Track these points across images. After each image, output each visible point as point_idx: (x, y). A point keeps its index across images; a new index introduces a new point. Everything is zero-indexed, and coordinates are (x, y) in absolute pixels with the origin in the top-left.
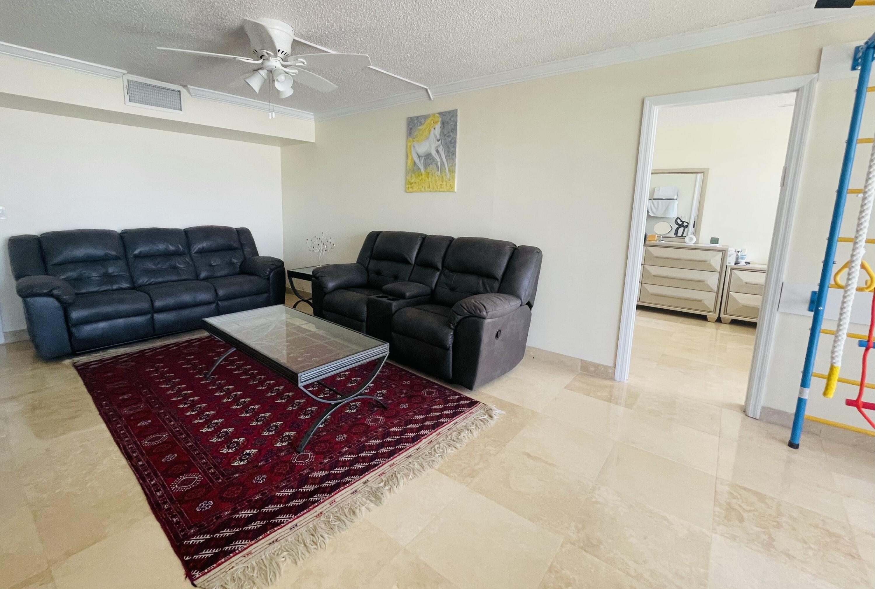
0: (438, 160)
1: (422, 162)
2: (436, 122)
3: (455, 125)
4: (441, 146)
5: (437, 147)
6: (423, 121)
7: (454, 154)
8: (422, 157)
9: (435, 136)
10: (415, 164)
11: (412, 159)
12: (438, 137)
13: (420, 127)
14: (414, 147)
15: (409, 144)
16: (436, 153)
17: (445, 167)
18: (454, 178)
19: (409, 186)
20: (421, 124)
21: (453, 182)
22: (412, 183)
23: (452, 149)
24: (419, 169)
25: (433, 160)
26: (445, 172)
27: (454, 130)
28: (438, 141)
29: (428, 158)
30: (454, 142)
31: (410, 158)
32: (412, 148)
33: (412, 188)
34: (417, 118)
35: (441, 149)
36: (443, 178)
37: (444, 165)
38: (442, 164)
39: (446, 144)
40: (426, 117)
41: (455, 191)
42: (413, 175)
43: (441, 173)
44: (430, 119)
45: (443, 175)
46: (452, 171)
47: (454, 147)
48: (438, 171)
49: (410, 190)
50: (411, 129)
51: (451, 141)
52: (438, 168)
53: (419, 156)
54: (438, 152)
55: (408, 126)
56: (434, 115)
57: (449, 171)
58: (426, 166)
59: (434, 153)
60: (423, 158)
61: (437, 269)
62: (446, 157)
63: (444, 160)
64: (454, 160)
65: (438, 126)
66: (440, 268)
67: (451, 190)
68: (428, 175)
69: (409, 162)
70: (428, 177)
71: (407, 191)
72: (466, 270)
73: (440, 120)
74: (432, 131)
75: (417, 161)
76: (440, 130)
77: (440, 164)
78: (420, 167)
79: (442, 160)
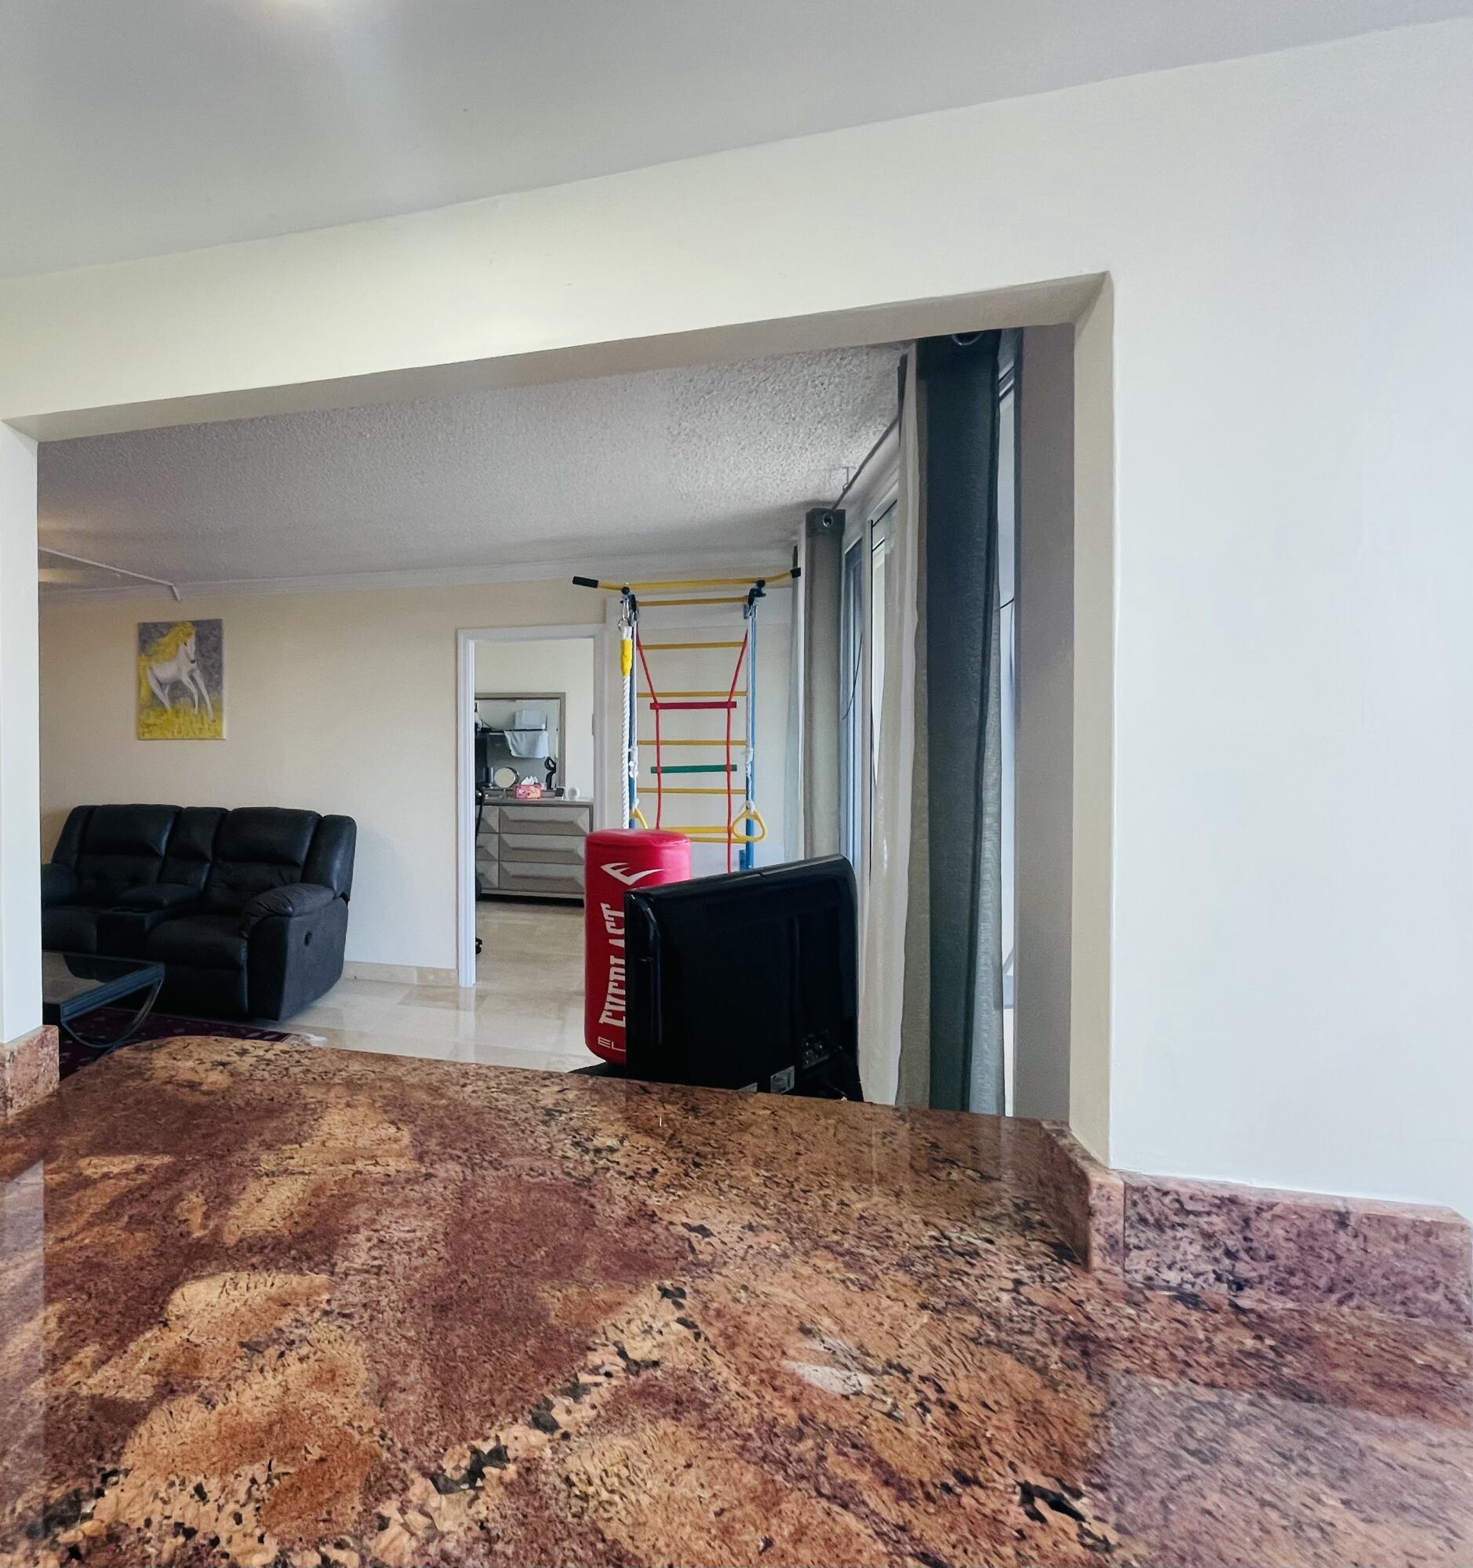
0: (194, 690)
1: (166, 692)
2: (189, 635)
3: (220, 642)
4: (198, 671)
5: (192, 671)
6: (165, 630)
7: (219, 683)
8: (166, 685)
9: (188, 656)
10: (154, 695)
11: (149, 686)
13: (160, 640)
14: (151, 669)
16: (190, 681)
17: (206, 704)
18: (221, 720)
19: (145, 730)
20: (163, 636)
21: (221, 725)
22: (150, 725)
23: (216, 677)
24: (161, 703)
25: (185, 691)
26: (206, 709)
27: (218, 649)
28: (193, 662)
29: (176, 688)
30: (218, 666)
31: (144, 684)
32: (148, 670)
33: (150, 732)
34: (155, 625)
35: (197, 675)
36: (202, 719)
37: (204, 698)
38: (201, 698)
39: (206, 668)
40: (170, 626)
41: (224, 737)
42: (152, 713)
43: (199, 712)
44: (178, 628)
45: (203, 712)
46: (218, 709)
47: (220, 673)
48: (195, 707)
49: (147, 736)
50: (145, 642)
51: (213, 666)
52: (193, 701)
53: (161, 684)
54: (192, 679)
55: (141, 635)
56: (184, 623)
57: (213, 707)
58: (173, 699)
59: (186, 680)
60: (168, 689)
61: (206, 860)
62: (206, 687)
63: (204, 692)
64: (220, 693)
65: (191, 641)
66: (210, 858)
67: (217, 736)
68: (177, 713)
69: (144, 692)
70: (177, 717)
71: (140, 737)
72: (252, 855)
73: (193, 632)
74: (182, 646)
75: (157, 691)
76: (194, 648)
77: (196, 697)
78: (163, 701)
79: (200, 691)
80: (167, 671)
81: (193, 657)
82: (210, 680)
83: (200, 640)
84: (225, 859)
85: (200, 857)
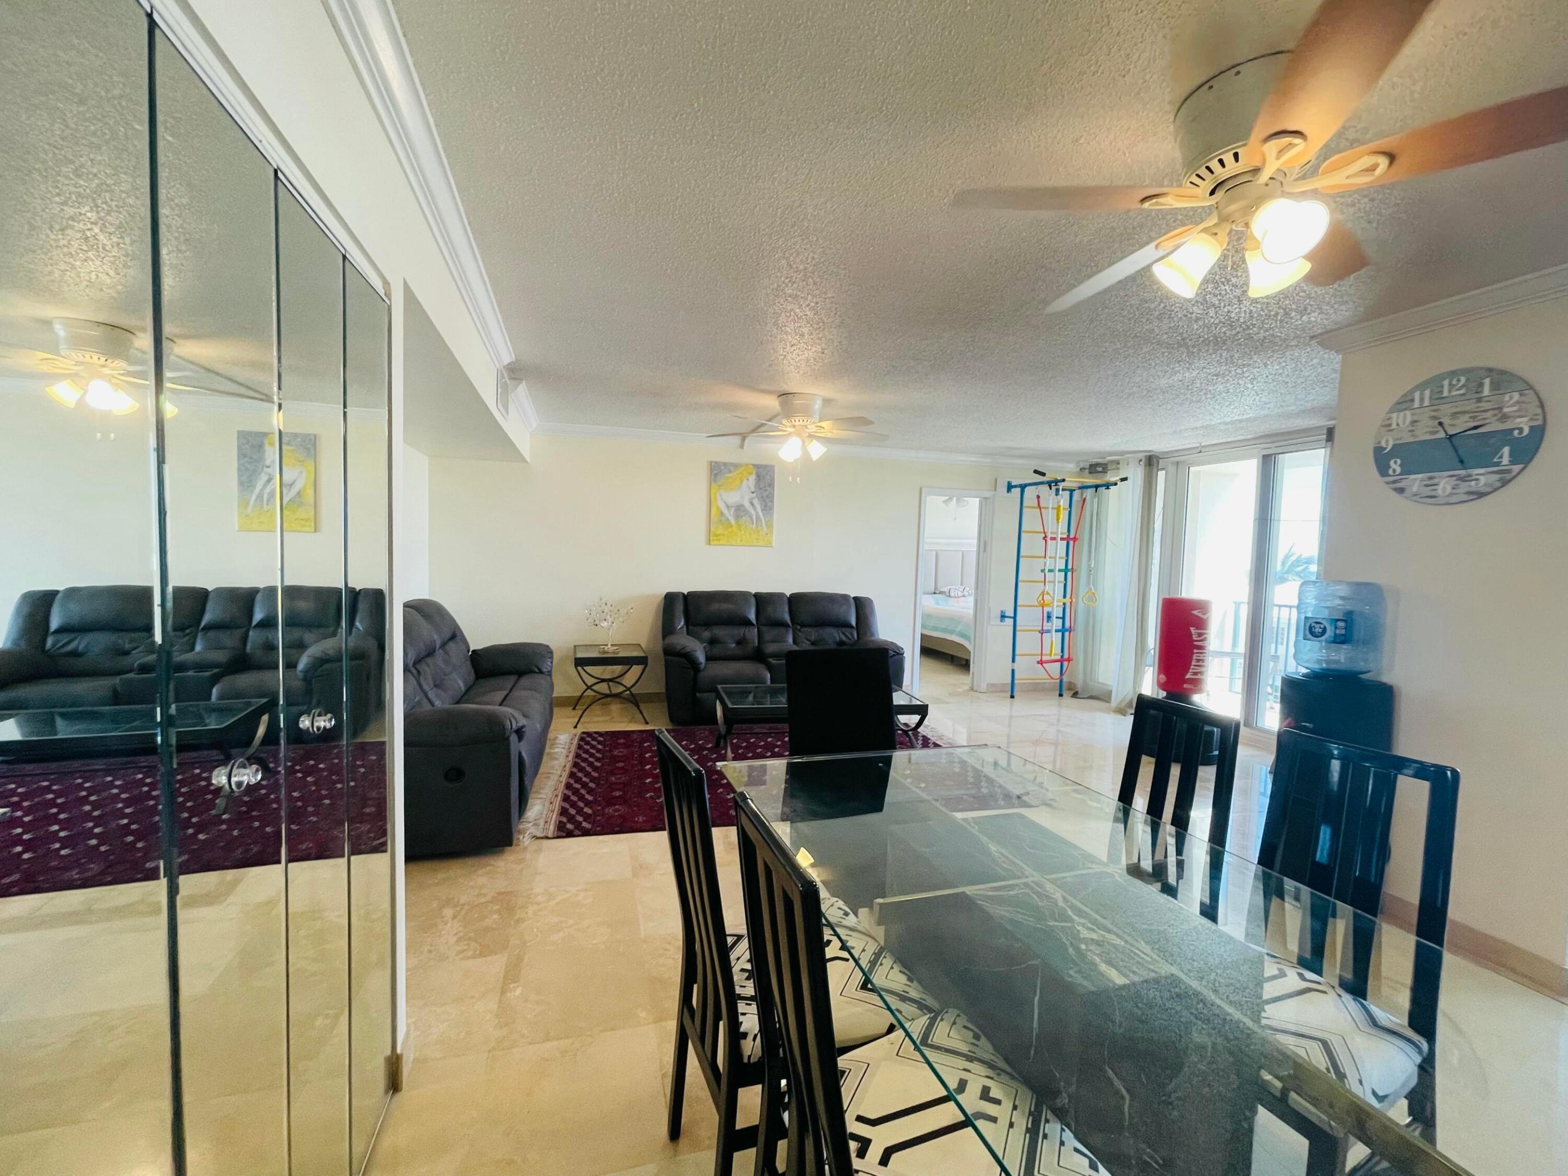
0: (753, 512)
1: (732, 512)
2: (751, 474)
3: (773, 479)
4: (756, 499)
5: (752, 499)
6: (732, 468)
7: (771, 508)
8: (732, 507)
9: (749, 488)
10: (722, 513)
11: (718, 508)
13: (728, 475)
14: (720, 495)
15: (713, 491)
16: (750, 506)
17: (761, 522)
18: (771, 532)
19: (713, 538)
20: (730, 472)
21: (771, 536)
22: (719, 535)
23: (769, 504)
24: (728, 519)
25: (747, 512)
26: (762, 526)
27: (771, 485)
28: (753, 493)
29: (739, 510)
30: (771, 497)
32: (718, 497)
33: (717, 540)
34: (725, 464)
35: (756, 502)
36: (758, 531)
37: (760, 518)
38: (758, 518)
39: (762, 497)
40: (736, 466)
41: (774, 545)
42: (720, 526)
44: (743, 468)
45: (759, 528)
46: (769, 525)
47: (772, 501)
48: (753, 524)
49: (716, 542)
50: (716, 475)
51: (767, 496)
52: (752, 519)
54: (752, 504)
55: (711, 470)
56: (746, 465)
57: (766, 525)
58: (737, 517)
59: (747, 505)
60: (733, 509)
61: (786, 625)
62: (762, 510)
63: (760, 514)
64: (772, 515)
65: (752, 478)
66: (791, 625)
67: (769, 545)
70: (740, 530)
71: (710, 544)
72: (822, 622)
73: (755, 472)
74: (745, 481)
75: (725, 511)
76: (754, 482)
77: (754, 517)
78: (730, 518)
79: (757, 513)
80: (733, 497)
81: (753, 490)
82: (766, 506)
83: (759, 477)
84: (803, 625)
85: (783, 624)
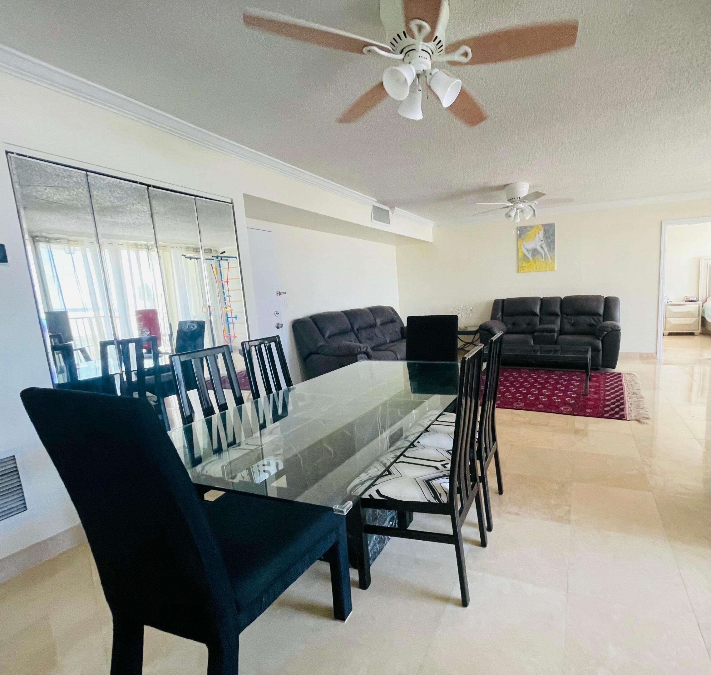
0: (542, 252)
1: (530, 253)
2: (541, 230)
3: (554, 232)
4: (544, 244)
5: (541, 245)
7: (554, 248)
9: (539, 238)
10: (525, 255)
11: (522, 252)
12: (542, 239)
13: (527, 233)
14: (524, 245)
15: (519, 243)
16: (541, 249)
17: (548, 257)
18: (554, 262)
19: (520, 269)
20: (528, 231)
21: (554, 265)
22: (524, 267)
23: (552, 246)
25: (538, 252)
26: (548, 259)
27: (553, 235)
30: (553, 242)
32: (522, 246)
34: (525, 227)
35: (544, 246)
36: (546, 263)
37: (547, 255)
38: (546, 255)
41: (556, 270)
42: (524, 262)
43: (545, 260)
44: (536, 228)
46: (553, 259)
47: (554, 244)
48: (543, 259)
49: (522, 271)
50: (520, 234)
51: (551, 242)
52: (542, 257)
53: (528, 251)
54: (542, 248)
55: (518, 232)
56: (538, 226)
57: (551, 258)
58: (533, 256)
59: (539, 248)
60: (531, 251)
62: (548, 250)
63: (547, 252)
64: (554, 252)
65: (542, 233)
66: (560, 314)
67: (553, 269)
68: (535, 261)
69: (520, 254)
70: (535, 263)
71: (518, 272)
72: (580, 313)
73: (543, 228)
74: (537, 234)
75: (526, 253)
76: (542, 235)
77: (543, 255)
78: (529, 257)
79: (545, 252)
80: (530, 245)
82: (550, 248)
83: (546, 231)
84: (567, 315)
85: (556, 315)
